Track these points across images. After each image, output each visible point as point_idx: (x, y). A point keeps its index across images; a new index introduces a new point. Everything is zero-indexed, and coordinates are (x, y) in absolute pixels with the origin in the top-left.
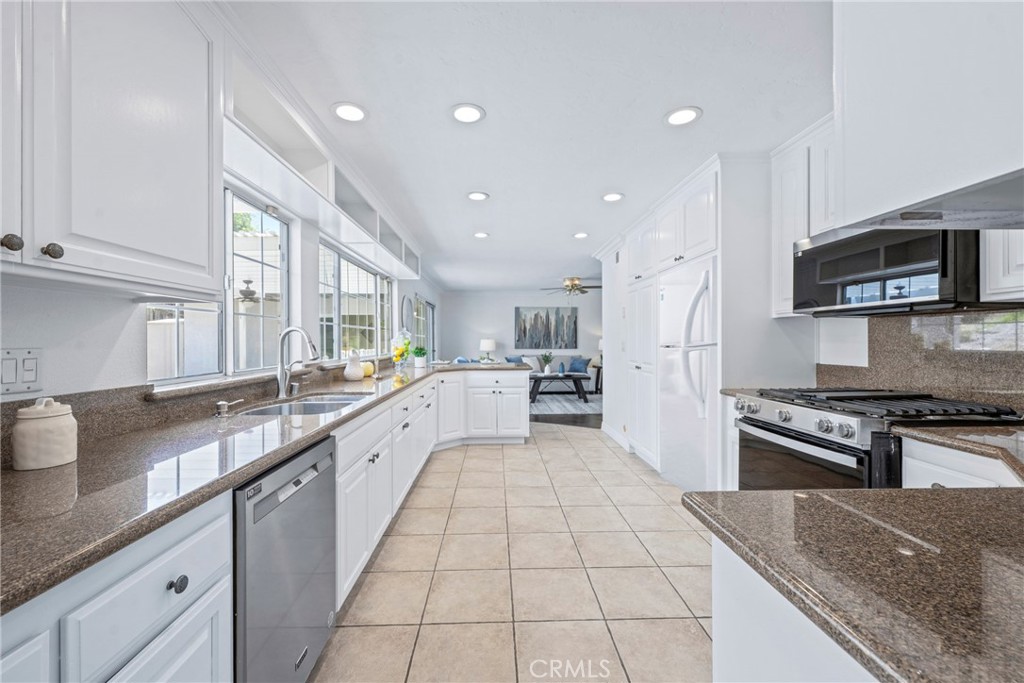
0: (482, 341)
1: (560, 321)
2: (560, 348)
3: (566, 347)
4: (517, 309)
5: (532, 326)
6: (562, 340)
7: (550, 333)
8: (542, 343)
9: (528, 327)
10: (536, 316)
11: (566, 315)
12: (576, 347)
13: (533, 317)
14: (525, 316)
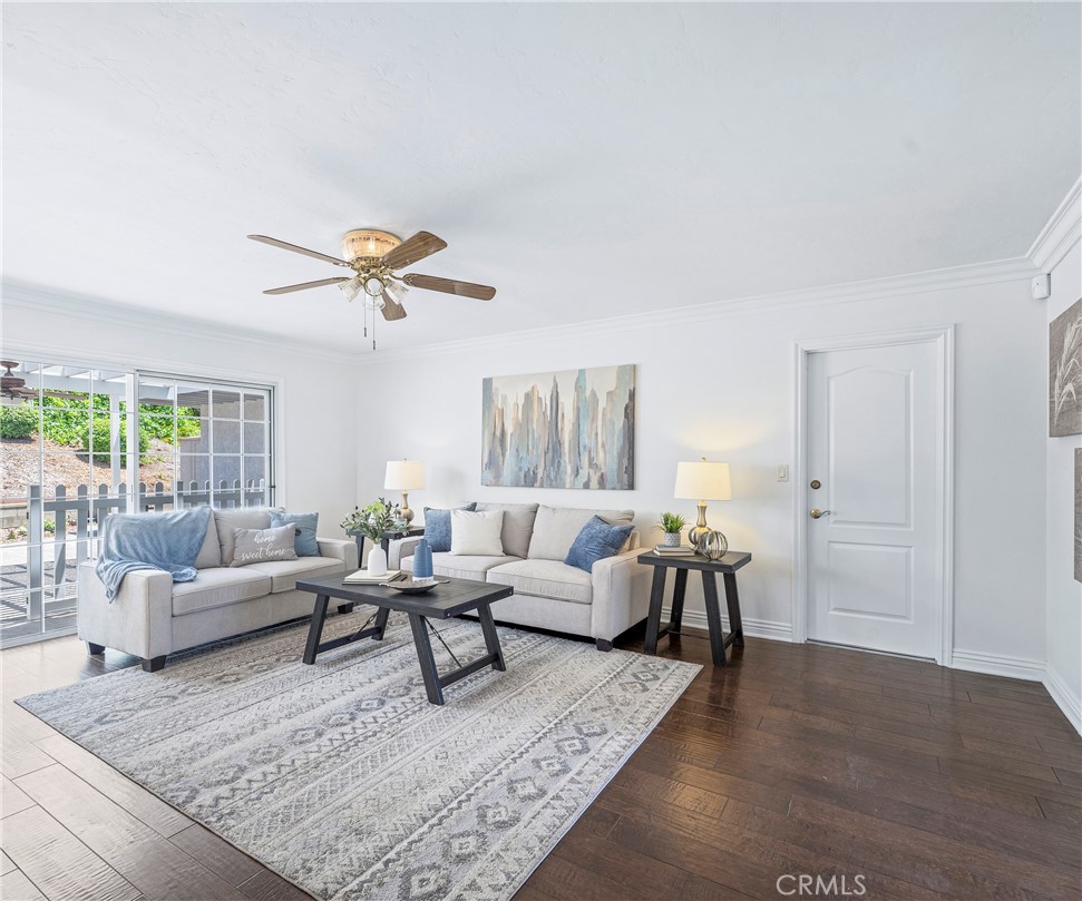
0: (389, 463)
1: (586, 407)
2: (586, 486)
3: (602, 485)
4: (487, 383)
5: (518, 425)
6: (591, 464)
7: (559, 443)
8: (540, 472)
9: (509, 429)
10: (528, 397)
11: (603, 386)
12: (631, 486)
13: (521, 401)
14: (505, 398)
